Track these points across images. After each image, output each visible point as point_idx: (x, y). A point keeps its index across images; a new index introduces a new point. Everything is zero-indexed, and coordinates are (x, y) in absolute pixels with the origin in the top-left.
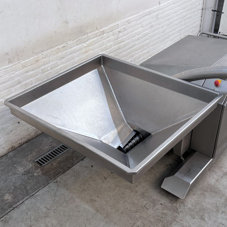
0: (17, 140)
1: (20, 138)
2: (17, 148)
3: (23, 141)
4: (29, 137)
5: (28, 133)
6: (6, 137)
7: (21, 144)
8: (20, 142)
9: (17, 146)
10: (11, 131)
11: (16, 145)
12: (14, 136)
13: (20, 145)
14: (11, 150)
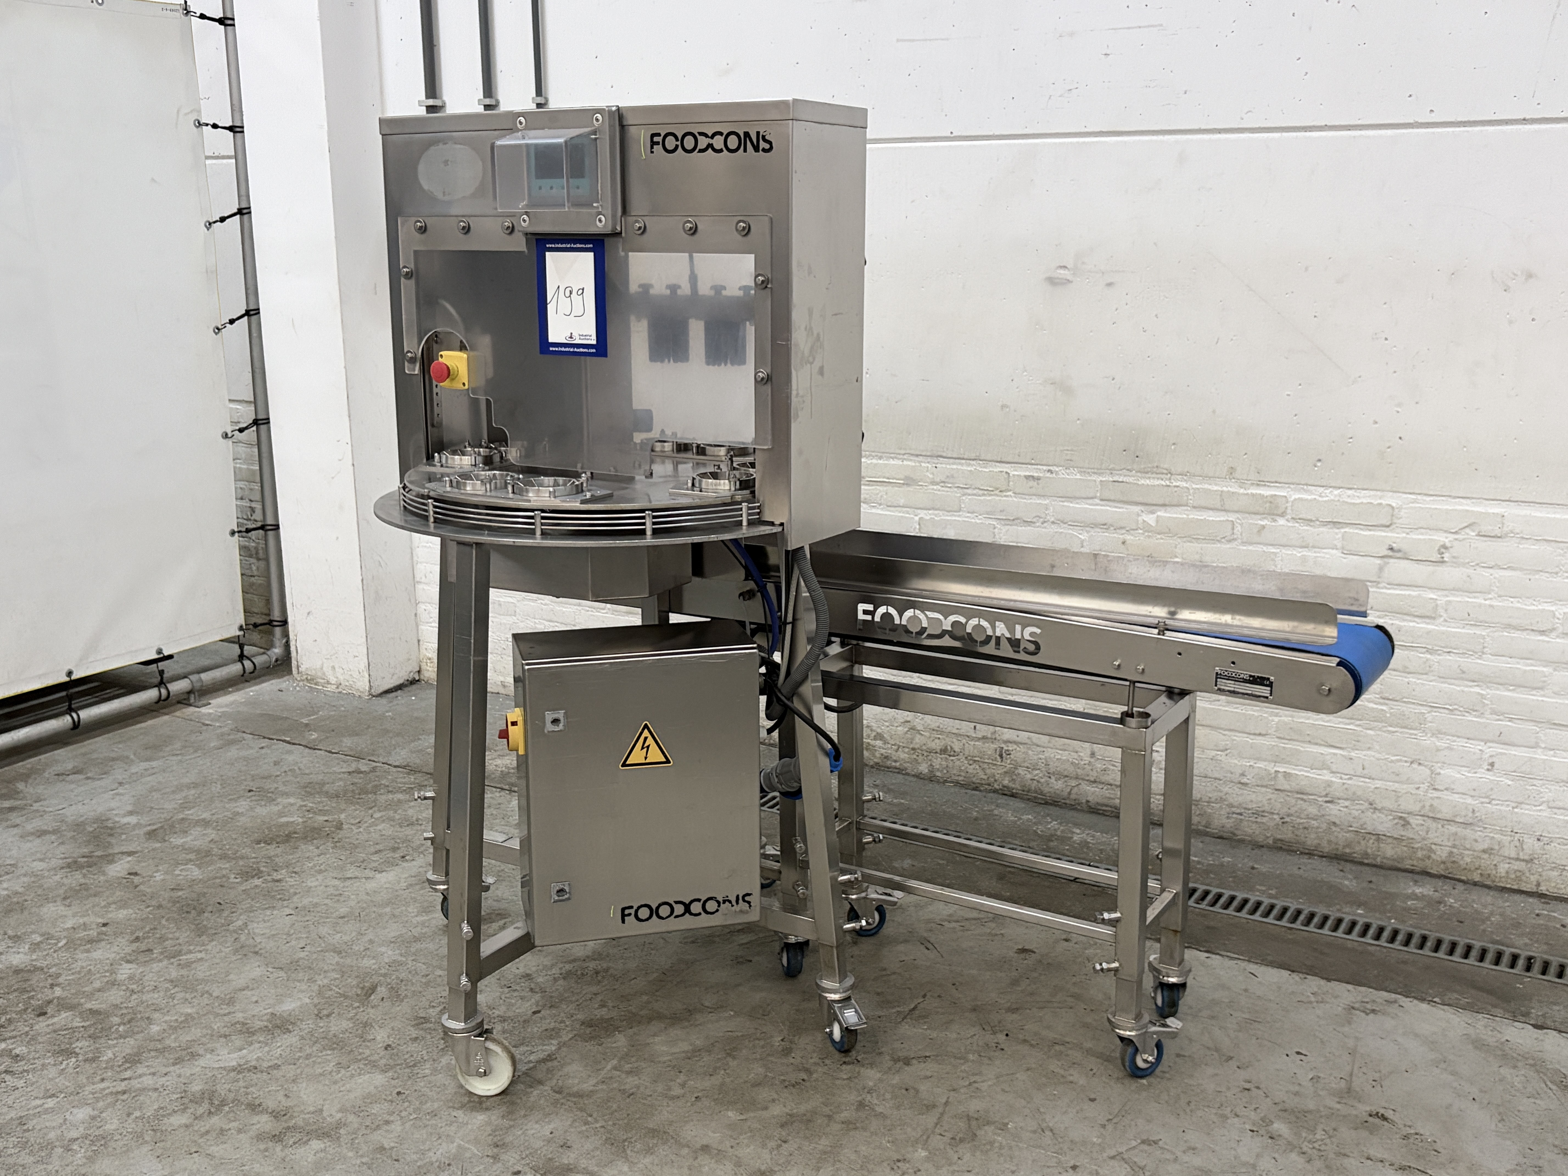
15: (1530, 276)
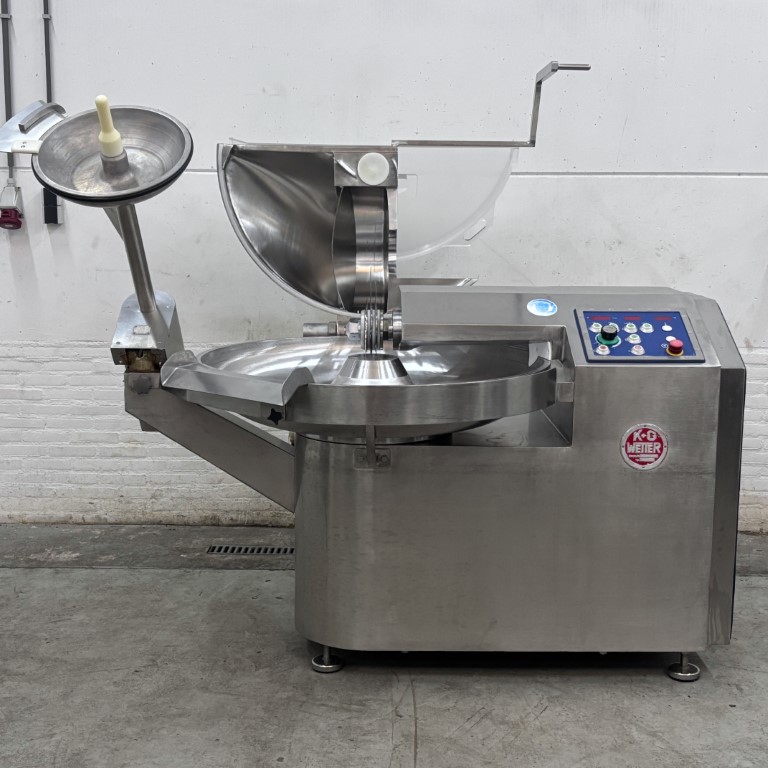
0: (228, 509)
1: (235, 507)
2: (223, 525)
3: (242, 518)
4: (258, 520)
5: (257, 506)
6: (206, 486)
7: (234, 523)
8: (234, 516)
9: (225, 522)
10: (220, 482)
11: (225, 519)
12: (224, 494)
13: (231, 522)
14: (209, 522)
15: (620, 243)
